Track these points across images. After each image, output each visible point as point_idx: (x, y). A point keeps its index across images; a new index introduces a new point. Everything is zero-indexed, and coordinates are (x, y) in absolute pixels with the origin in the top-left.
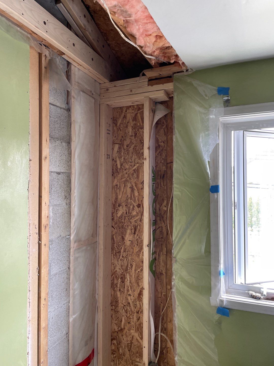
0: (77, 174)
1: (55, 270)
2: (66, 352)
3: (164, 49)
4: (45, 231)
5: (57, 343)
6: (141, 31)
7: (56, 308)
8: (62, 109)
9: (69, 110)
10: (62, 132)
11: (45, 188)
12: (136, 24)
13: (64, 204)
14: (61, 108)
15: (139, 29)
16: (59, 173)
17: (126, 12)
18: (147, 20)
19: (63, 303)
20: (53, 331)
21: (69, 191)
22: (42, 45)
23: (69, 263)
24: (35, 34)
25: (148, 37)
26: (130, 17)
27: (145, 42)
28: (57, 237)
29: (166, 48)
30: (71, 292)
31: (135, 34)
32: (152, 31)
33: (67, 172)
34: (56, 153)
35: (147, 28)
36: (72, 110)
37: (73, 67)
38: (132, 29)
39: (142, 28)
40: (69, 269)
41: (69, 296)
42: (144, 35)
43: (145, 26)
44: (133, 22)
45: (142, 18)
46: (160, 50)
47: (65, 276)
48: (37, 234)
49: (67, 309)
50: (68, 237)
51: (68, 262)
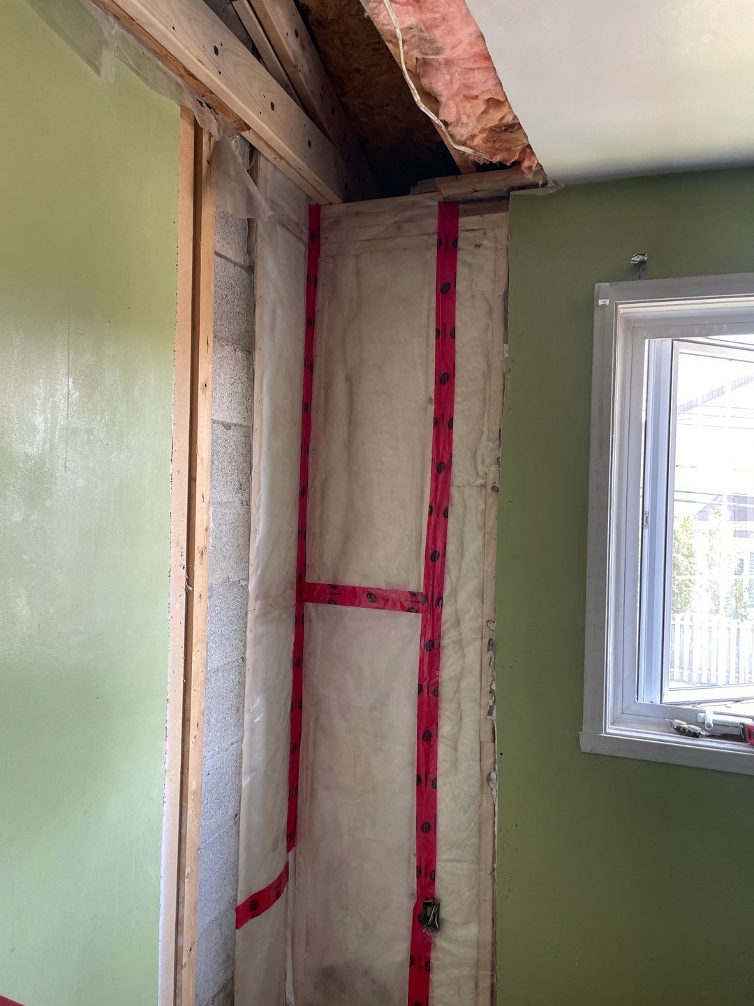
0: (265, 430)
1: (217, 661)
2: (232, 860)
3: (501, 132)
4: (201, 564)
5: (216, 835)
6: (456, 86)
7: (217, 750)
8: (237, 267)
9: (251, 269)
10: (236, 324)
11: (203, 459)
12: (445, 71)
13: (238, 503)
14: (235, 264)
15: (451, 81)
16: (228, 426)
17: (432, 42)
18: (475, 62)
19: (230, 741)
20: (208, 806)
21: (249, 472)
22: (204, 104)
23: (245, 646)
24: (191, 78)
25: (470, 102)
26: (437, 54)
27: (458, 113)
28: (221, 580)
29: (506, 130)
30: (247, 717)
31: (439, 93)
32: (483, 89)
33: (244, 424)
34: (222, 376)
35: (471, 80)
36: (259, 271)
37: (262, 162)
38: (433, 81)
39: (459, 79)
40: (243, 660)
41: (243, 726)
42: (461, 97)
43: (466, 77)
44: (440, 63)
45: (466, 56)
46: (489, 132)
47: (234, 676)
48: (184, 568)
49: (238, 758)
50: (243, 583)
51: (242, 643)
